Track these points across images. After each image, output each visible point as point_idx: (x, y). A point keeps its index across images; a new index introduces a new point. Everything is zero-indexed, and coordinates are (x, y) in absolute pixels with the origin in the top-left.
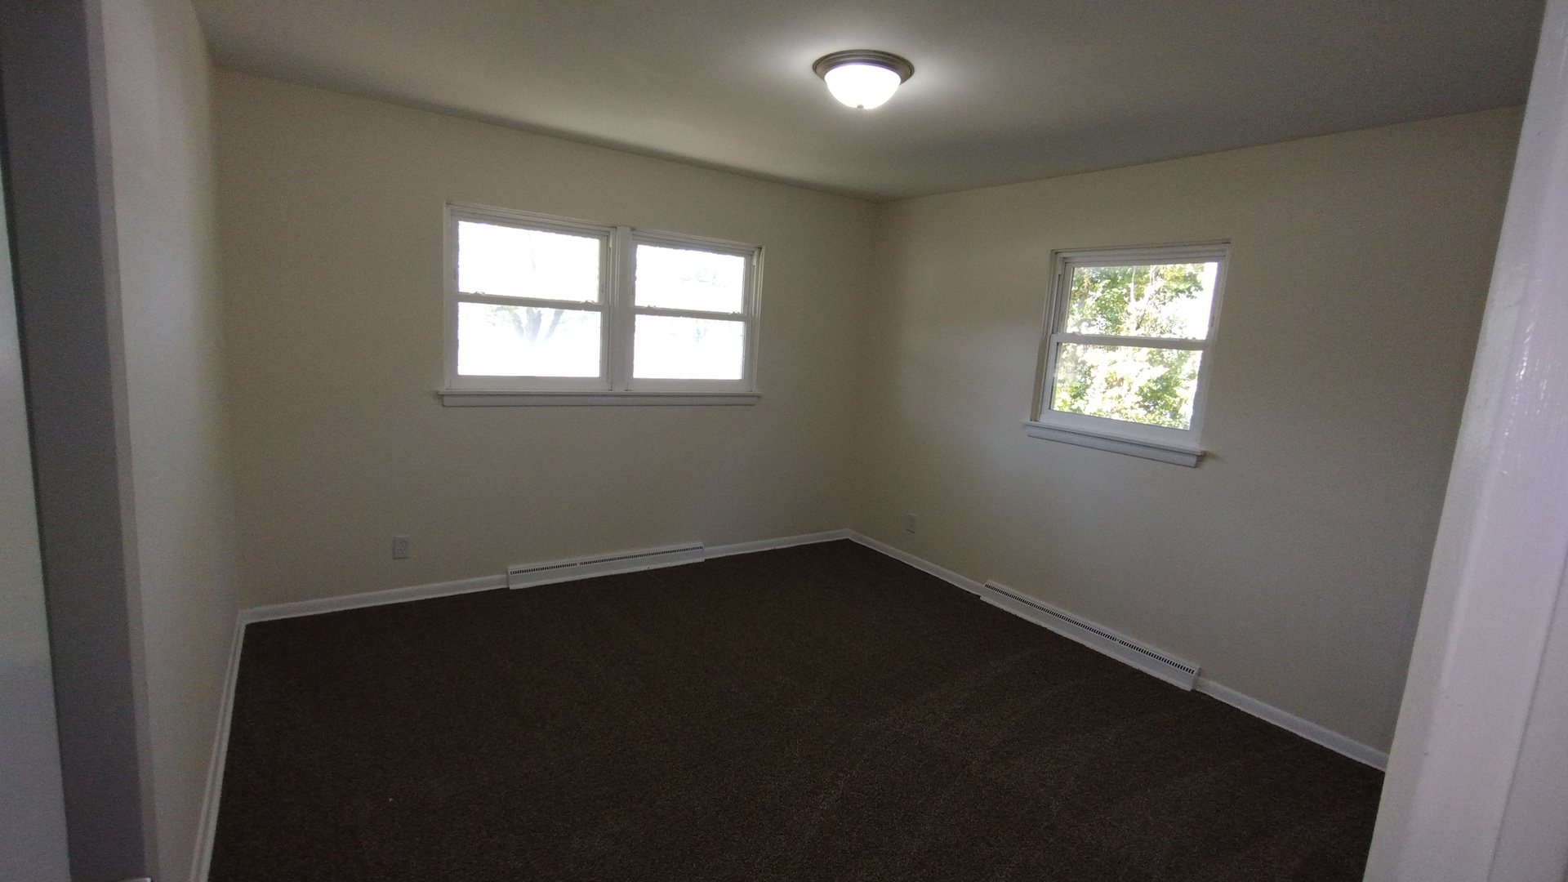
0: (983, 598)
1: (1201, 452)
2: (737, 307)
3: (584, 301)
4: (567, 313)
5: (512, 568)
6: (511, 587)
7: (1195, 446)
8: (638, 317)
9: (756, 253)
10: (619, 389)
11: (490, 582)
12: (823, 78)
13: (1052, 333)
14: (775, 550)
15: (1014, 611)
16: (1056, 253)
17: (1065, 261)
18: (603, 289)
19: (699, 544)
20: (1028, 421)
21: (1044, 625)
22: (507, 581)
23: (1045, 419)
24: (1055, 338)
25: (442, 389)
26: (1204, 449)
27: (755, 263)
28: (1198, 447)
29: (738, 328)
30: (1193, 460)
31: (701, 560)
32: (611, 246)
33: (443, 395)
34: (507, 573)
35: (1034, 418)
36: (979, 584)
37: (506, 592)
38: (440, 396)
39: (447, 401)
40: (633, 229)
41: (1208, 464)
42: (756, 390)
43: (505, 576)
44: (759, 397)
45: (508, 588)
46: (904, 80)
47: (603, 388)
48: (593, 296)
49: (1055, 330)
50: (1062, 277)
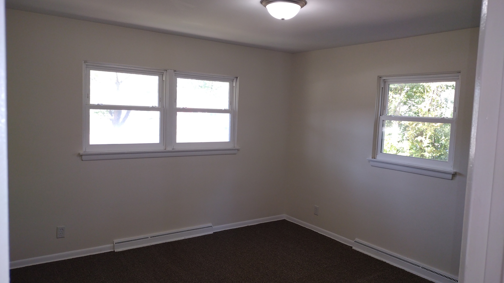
0: (354, 248)
1: (454, 172)
2: (226, 106)
3: (151, 106)
4: (132, 112)
5: (116, 241)
6: (116, 251)
7: (450, 169)
8: (178, 113)
9: (235, 80)
10: (169, 149)
11: (105, 248)
12: (265, 6)
13: (380, 116)
14: (248, 226)
15: (369, 254)
16: (380, 77)
17: (385, 82)
18: (161, 99)
19: (210, 224)
20: (370, 158)
21: (384, 260)
22: (114, 248)
23: (379, 158)
24: (382, 118)
25: (81, 152)
26: (455, 171)
27: (234, 85)
28: (452, 170)
29: (227, 117)
30: (450, 176)
31: (211, 232)
32: (164, 79)
33: (82, 155)
34: (113, 244)
35: (374, 157)
36: (352, 241)
37: (113, 253)
38: (80, 156)
39: (84, 158)
40: (175, 71)
41: (457, 178)
42: (237, 147)
43: (112, 245)
44: (238, 150)
45: (114, 251)
46: (302, 7)
47: (162, 148)
48: (155, 103)
49: (382, 114)
50: (383, 89)
